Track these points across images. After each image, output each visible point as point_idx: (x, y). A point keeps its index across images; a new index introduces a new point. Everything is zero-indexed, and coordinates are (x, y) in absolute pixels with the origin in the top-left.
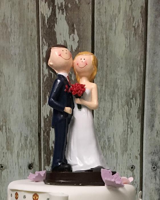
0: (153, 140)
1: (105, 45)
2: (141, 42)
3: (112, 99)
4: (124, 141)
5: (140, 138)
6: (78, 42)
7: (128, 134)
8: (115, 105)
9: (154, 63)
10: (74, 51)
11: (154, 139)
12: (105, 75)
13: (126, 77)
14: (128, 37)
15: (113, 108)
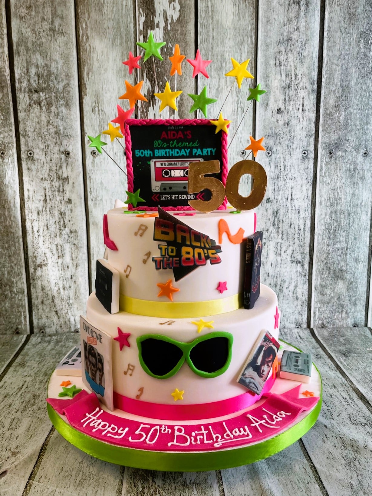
0: (267, 121)
1: (210, 13)
2: (252, 9)
3: (219, 75)
4: (233, 122)
5: (252, 118)
6: (180, 11)
7: (238, 114)
8: (223, 81)
9: (267, 32)
10: (175, 21)
11: (269, 120)
12: (210, 48)
13: (235, 50)
14: (237, 4)
15: (220, 84)
